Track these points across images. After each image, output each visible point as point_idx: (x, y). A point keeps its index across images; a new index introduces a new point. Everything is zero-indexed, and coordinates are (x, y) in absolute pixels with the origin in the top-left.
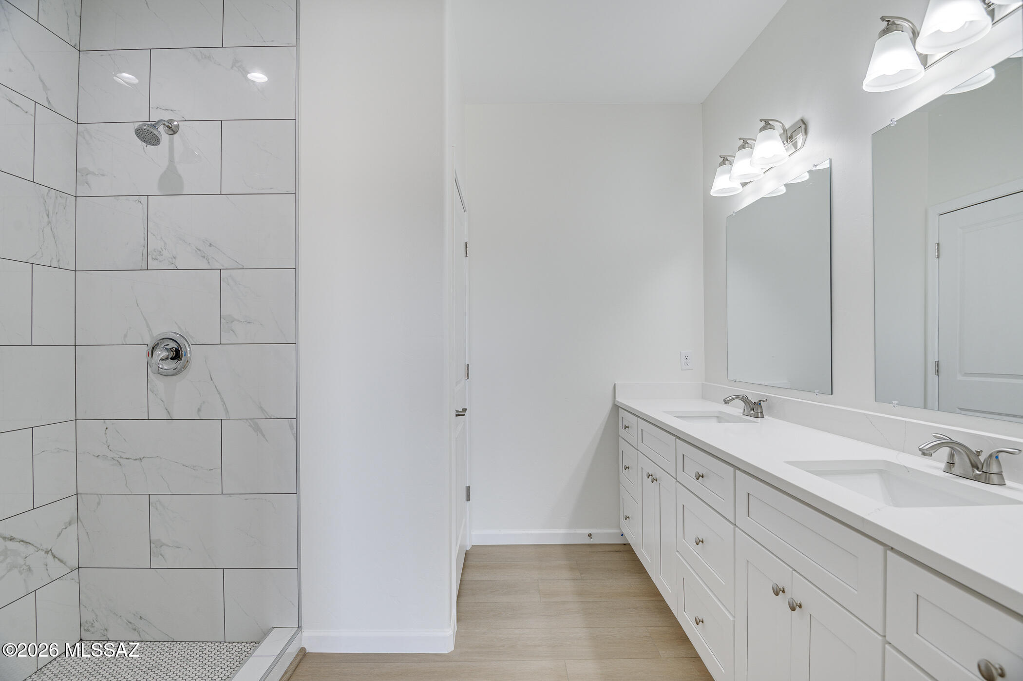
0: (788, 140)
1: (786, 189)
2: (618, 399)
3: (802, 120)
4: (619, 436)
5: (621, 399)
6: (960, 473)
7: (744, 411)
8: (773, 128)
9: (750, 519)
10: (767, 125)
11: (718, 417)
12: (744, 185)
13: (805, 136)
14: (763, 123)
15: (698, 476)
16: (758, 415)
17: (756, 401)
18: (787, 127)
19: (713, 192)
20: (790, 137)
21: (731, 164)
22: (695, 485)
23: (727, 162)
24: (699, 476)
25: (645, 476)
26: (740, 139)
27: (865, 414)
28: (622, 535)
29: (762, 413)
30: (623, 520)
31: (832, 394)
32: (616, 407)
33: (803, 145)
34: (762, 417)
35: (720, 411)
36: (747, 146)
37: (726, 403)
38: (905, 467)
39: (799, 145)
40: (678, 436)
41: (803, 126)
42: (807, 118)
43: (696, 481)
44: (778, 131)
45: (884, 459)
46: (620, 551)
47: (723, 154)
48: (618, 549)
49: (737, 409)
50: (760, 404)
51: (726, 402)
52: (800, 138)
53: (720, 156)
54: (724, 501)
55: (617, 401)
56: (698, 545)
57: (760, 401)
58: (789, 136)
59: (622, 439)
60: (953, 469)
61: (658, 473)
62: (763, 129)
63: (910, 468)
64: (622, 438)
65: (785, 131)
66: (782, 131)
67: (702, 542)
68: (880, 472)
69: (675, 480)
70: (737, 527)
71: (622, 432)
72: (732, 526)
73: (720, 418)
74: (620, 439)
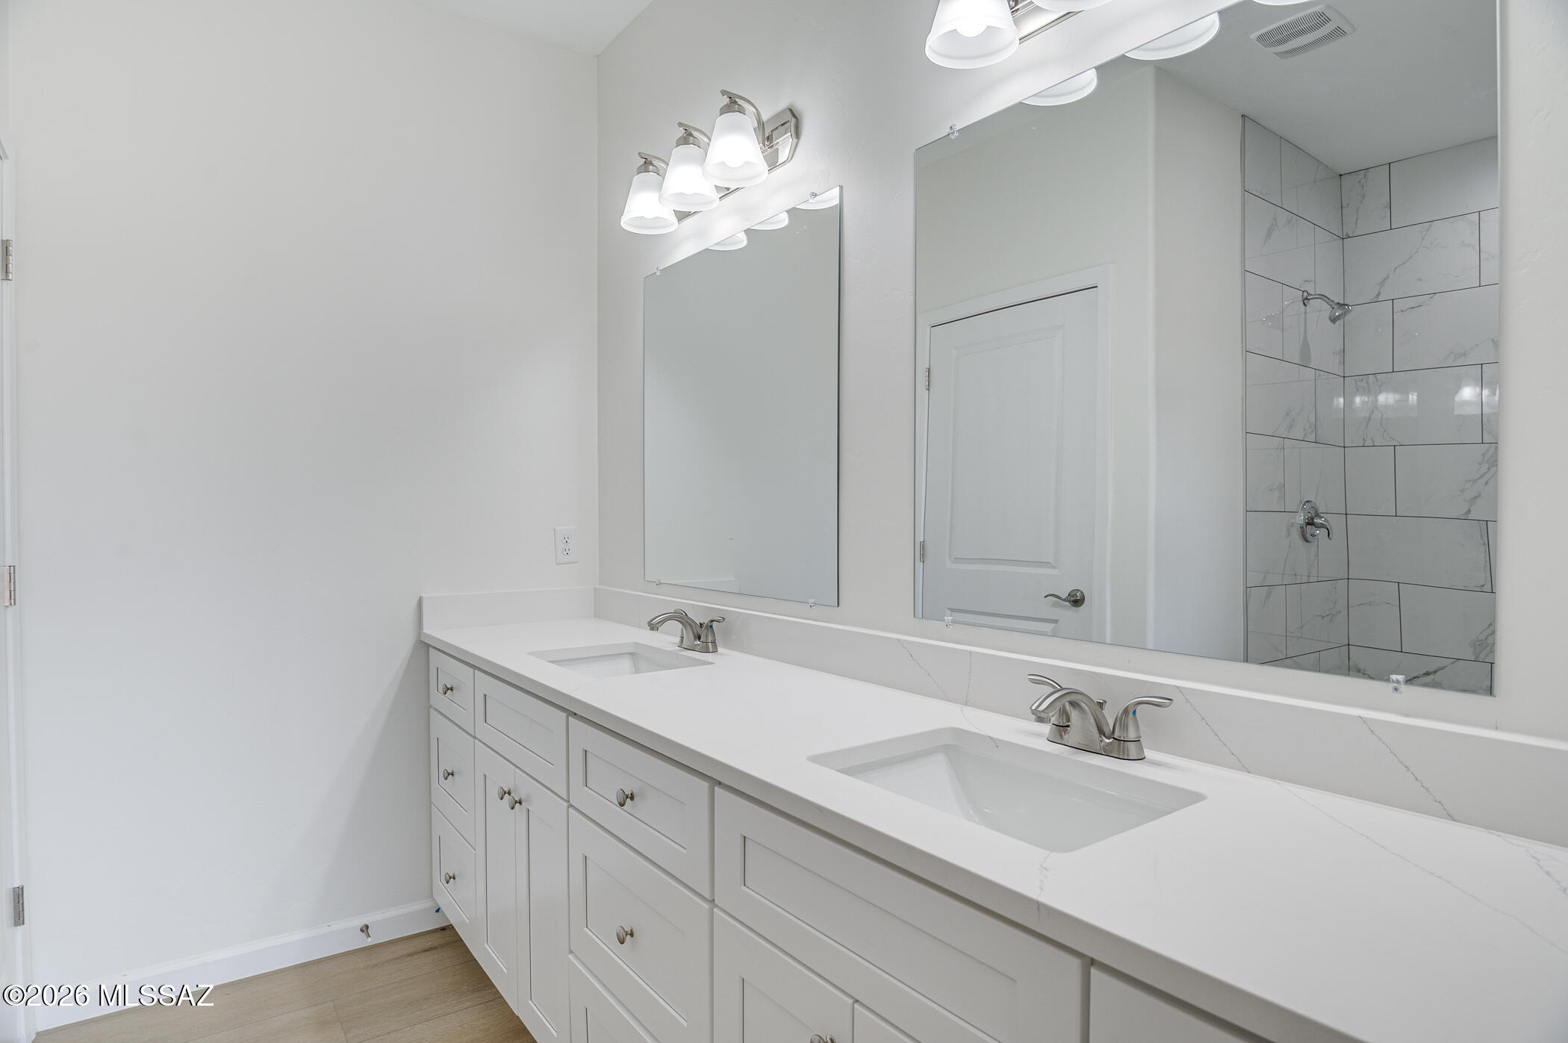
0: (766, 143)
1: (748, 240)
2: (427, 630)
3: (790, 110)
4: (431, 706)
5: (433, 630)
6: (1079, 743)
7: (682, 641)
8: (742, 111)
9: (750, 891)
10: (733, 104)
11: (631, 654)
12: (682, 216)
13: (795, 140)
14: (726, 100)
15: (622, 796)
16: (707, 647)
17: (706, 621)
18: (765, 117)
19: (625, 223)
20: (768, 138)
21: (661, 174)
22: (618, 819)
23: (651, 167)
24: (627, 798)
25: (493, 793)
26: (680, 124)
27: (899, 640)
28: (438, 911)
29: (714, 642)
30: (439, 884)
31: (838, 606)
32: (424, 647)
33: (790, 157)
34: (715, 651)
35: (636, 643)
36: (691, 141)
37: (652, 629)
38: (991, 738)
39: (783, 155)
40: (573, 711)
41: (792, 121)
42: (802, 105)
43: (618, 809)
44: (749, 121)
45: (955, 726)
46: (435, 948)
47: (649, 151)
48: (429, 944)
49: (668, 638)
50: (711, 626)
51: (653, 626)
52: (785, 144)
53: (639, 154)
54: (684, 851)
55: (425, 634)
56: (622, 943)
57: (712, 621)
58: (767, 135)
59: (435, 712)
60: (1066, 737)
61: (524, 788)
62: (727, 109)
63: (998, 739)
64: (436, 709)
65: (761, 125)
66: (756, 124)
67: (632, 935)
68: (946, 749)
69: (566, 804)
70: (717, 906)
71: (438, 699)
72: (706, 906)
73: (638, 658)
74: (433, 712)
